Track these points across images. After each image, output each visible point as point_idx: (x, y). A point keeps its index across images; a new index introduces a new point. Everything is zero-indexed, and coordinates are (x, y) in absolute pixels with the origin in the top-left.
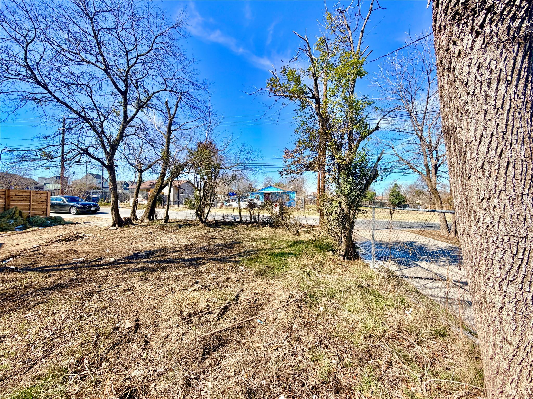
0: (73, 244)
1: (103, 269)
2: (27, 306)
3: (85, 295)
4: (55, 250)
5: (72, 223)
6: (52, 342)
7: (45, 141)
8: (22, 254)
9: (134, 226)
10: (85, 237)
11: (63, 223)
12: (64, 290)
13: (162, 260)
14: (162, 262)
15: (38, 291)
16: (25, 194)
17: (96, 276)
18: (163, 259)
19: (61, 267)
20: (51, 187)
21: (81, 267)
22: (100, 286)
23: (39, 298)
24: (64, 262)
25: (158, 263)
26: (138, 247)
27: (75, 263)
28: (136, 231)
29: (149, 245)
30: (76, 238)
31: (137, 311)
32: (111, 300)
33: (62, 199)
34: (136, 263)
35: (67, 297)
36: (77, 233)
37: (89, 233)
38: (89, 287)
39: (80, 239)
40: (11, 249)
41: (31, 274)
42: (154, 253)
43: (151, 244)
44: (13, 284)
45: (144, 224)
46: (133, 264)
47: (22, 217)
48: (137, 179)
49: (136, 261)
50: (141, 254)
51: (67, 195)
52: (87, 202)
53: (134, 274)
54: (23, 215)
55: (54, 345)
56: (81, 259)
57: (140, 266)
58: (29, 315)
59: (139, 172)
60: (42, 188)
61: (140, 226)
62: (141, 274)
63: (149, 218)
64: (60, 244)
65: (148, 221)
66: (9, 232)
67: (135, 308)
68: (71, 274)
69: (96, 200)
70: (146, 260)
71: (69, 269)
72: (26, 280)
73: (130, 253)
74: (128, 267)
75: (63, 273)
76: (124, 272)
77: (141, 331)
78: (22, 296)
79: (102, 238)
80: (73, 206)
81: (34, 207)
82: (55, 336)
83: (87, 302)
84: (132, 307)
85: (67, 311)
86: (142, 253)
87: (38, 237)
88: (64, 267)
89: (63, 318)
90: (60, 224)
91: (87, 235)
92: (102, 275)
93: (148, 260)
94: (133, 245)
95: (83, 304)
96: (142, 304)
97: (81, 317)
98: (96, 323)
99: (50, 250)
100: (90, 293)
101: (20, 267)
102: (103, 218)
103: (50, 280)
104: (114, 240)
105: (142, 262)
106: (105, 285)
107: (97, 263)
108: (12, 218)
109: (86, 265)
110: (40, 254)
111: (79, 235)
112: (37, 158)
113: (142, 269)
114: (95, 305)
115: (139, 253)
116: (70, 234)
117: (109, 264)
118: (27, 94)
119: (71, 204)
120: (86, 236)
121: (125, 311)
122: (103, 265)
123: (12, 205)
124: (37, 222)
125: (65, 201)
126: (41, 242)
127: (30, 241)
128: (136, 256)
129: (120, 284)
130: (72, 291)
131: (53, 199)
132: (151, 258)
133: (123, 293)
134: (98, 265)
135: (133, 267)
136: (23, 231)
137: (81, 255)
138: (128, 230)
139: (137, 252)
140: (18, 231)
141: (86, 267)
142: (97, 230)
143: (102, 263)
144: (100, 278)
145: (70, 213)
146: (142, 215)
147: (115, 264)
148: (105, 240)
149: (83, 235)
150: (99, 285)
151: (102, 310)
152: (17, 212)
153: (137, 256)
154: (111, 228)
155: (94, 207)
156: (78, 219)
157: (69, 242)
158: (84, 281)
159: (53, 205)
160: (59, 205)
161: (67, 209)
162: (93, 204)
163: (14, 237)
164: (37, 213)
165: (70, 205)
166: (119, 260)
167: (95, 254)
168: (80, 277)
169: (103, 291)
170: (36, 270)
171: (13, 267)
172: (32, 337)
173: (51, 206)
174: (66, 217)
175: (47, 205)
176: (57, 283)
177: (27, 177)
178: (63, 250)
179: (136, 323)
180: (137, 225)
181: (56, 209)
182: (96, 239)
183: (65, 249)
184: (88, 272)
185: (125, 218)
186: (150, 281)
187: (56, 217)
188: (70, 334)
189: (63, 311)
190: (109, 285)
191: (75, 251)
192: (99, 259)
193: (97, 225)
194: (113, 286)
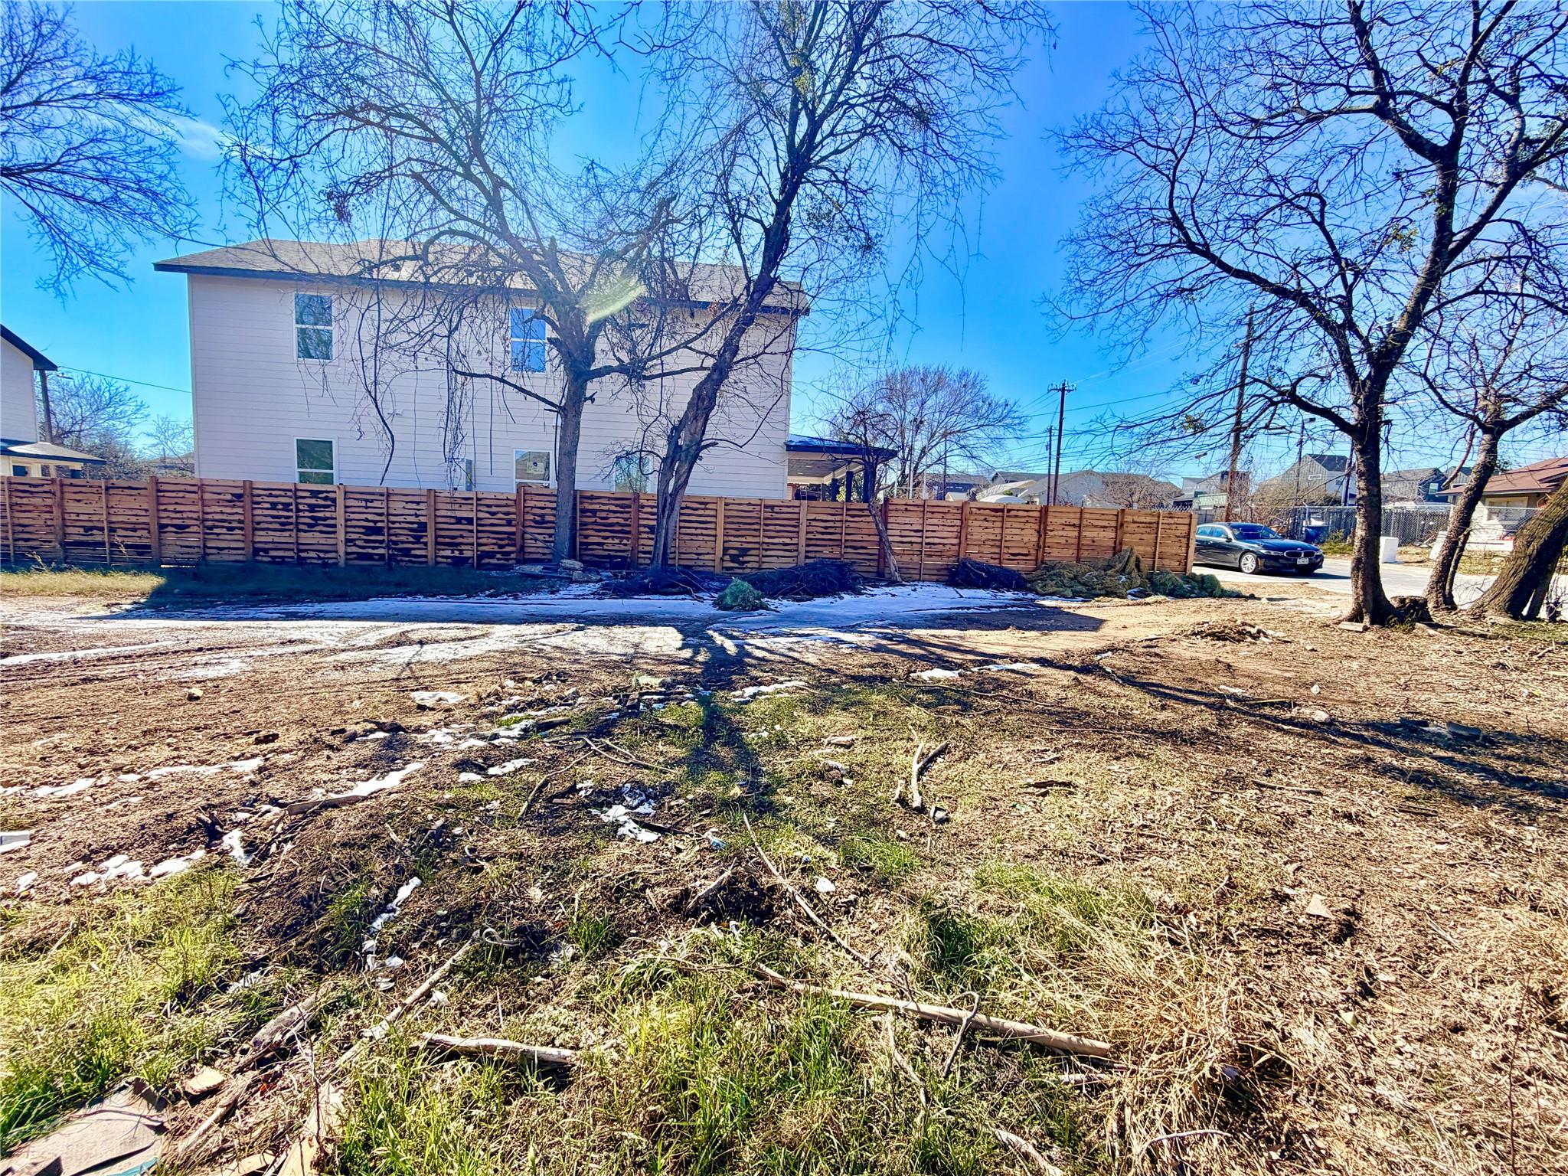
0: (1228, 648)
1: (1287, 732)
2: (1115, 751)
3: (1224, 779)
4: (1187, 654)
5: (1239, 596)
6: (1141, 840)
7: (1192, 389)
8: (1126, 649)
9: (1432, 632)
10: (1263, 639)
11: (1217, 592)
12: (1185, 749)
13: (1528, 779)
14: (1522, 782)
15: (1137, 730)
16: (1149, 519)
17: (1263, 745)
18: (1534, 775)
19: (1190, 696)
20: (1206, 503)
21: (1234, 709)
22: (1268, 774)
23: (1137, 744)
24: (1197, 687)
25: (1501, 780)
26: (1430, 703)
27: (1221, 696)
28: (1437, 647)
29: (1482, 708)
30: (1240, 635)
31: (1362, 891)
32: (1289, 822)
33: (1224, 533)
34: (1403, 750)
35: (1187, 766)
36: (1244, 624)
37: (1275, 629)
38: (1242, 765)
39: (1249, 639)
40: (1113, 633)
41: (1131, 691)
42: (1493, 743)
43: (1491, 708)
44: (1104, 701)
45: (1478, 629)
46: (1389, 752)
47: (1139, 570)
48: (1476, 460)
49: (1403, 744)
50: (1431, 729)
51: (1240, 523)
52: (1288, 541)
53: (1383, 781)
54: (1142, 566)
55: (1142, 847)
56: (1237, 691)
57: (1415, 766)
58: (1116, 768)
59: (1486, 431)
60: (1187, 504)
61: (1463, 633)
62: (1410, 790)
63: (1513, 608)
64: (1200, 642)
65: (1504, 620)
66: (1116, 599)
67: (1358, 879)
68: (1206, 719)
69: (1317, 535)
70: (1450, 754)
71: (1206, 704)
72: (1123, 700)
73: (1391, 715)
74: (1371, 755)
75: (1191, 709)
76: (1352, 764)
77: (1358, 950)
78: (1112, 728)
79: (1309, 648)
80: (1247, 551)
81: (1164, 549)
82: (1147, 832)
83: (1226, 796)
84: (1347, 871)
85: (1178, 793)
86: (1441, 728)
87: (1162, 618)
88: (1195, 698)
89: (1169, 804)
90: (1211, 595)
91: (1269, 632)
92: (1280, 747)
93: (1459, 757)
94: (1409, 694)
95: (1214, 796)
96: (1385, 881)
97: (1205, 822)
98: (1235, 854)
99: (1176, 651)
100: (1237, 780)
101: (1119, 673)
102: (1327, 593)
103: (1162, 716)
104: (1346, 663)
105: (1430, 755)
106: (1281, 776)
107: (1276, 712)
108: (1123, 571)
109: (1245, 708)
110: (1157, 655)
111: (1248, 629)
112: (1174, 434)
113: (1418, 778)
114: (1243, 813)
115: (1425, 724)
116: (1227, 624)
117: (1307, 725)
118: (1167, 286)
119: (1244, 545)
120: (1266, 636)
121: (1321, 869)
122: (1291, 721)
123: (1127, 543)
124: (1164, 584)
125: (1231, 536)
126: (1165, 631)
127: (1147, 625)
128: (1412, 729)
129: (1329, 791)
130: (1199, 756)
131: (1202, 533)
132: (1473, 753)
133: (1330, 821)
134: (1276, 719)
135: (1388, 760)
136: (1139, 600)
137: (1241, 680)
138: (1405, 640)
139: (1420, 718)
140: (1129, 600)
141: (1245, 713)
142: (1299, 625)
143: (1288, 715)
144: (1274, 755)
145: (1239, 570)
146: (1477, 595)
147: (1329, 731)
148: (1317, 657)
149: (1259, 632)
150: (1264, 770)
151: (1258, 833)
152: (1133, 559)
153: (1415, 731)
154: (1346, 625)
155: (1306, 555)
156: (1257, 586)
157: (1220, 643)
158: (1233, 747)
159: (1203, 546)
160: (1216, 546)
161: (1232, 558)
162: (1303, 548)
163: (1121, 610)
164: (1166, 562)
165: (1240, 549)
166: (1344, 724)
167: (1278, 688)
168: (1224, 733)
169: (1273, 788)
170: (1143, 686)
171: (1109, 670)
172: (1111, 810)
173: (1197, 550)
174: (1226, 579)
175: (1188, 547)
176: (1174, 726)
177: (1161, 479)
178: (1204, 657)
179: (1344, 917)
180: (1448, 627)
181: (1208, 556)
182: (1291, 647)
183: (1209, 657)
184: (1245, 728)
185: (1402, 600)
186: (1443, 828)
187: (1203, 577)
188: (1175, 845)
189: (1171, 789)
190: (1293, 781)
191: (1229, 666)
192: (1282, 703)
193: (1303, 609)
194: (1306, 787)
